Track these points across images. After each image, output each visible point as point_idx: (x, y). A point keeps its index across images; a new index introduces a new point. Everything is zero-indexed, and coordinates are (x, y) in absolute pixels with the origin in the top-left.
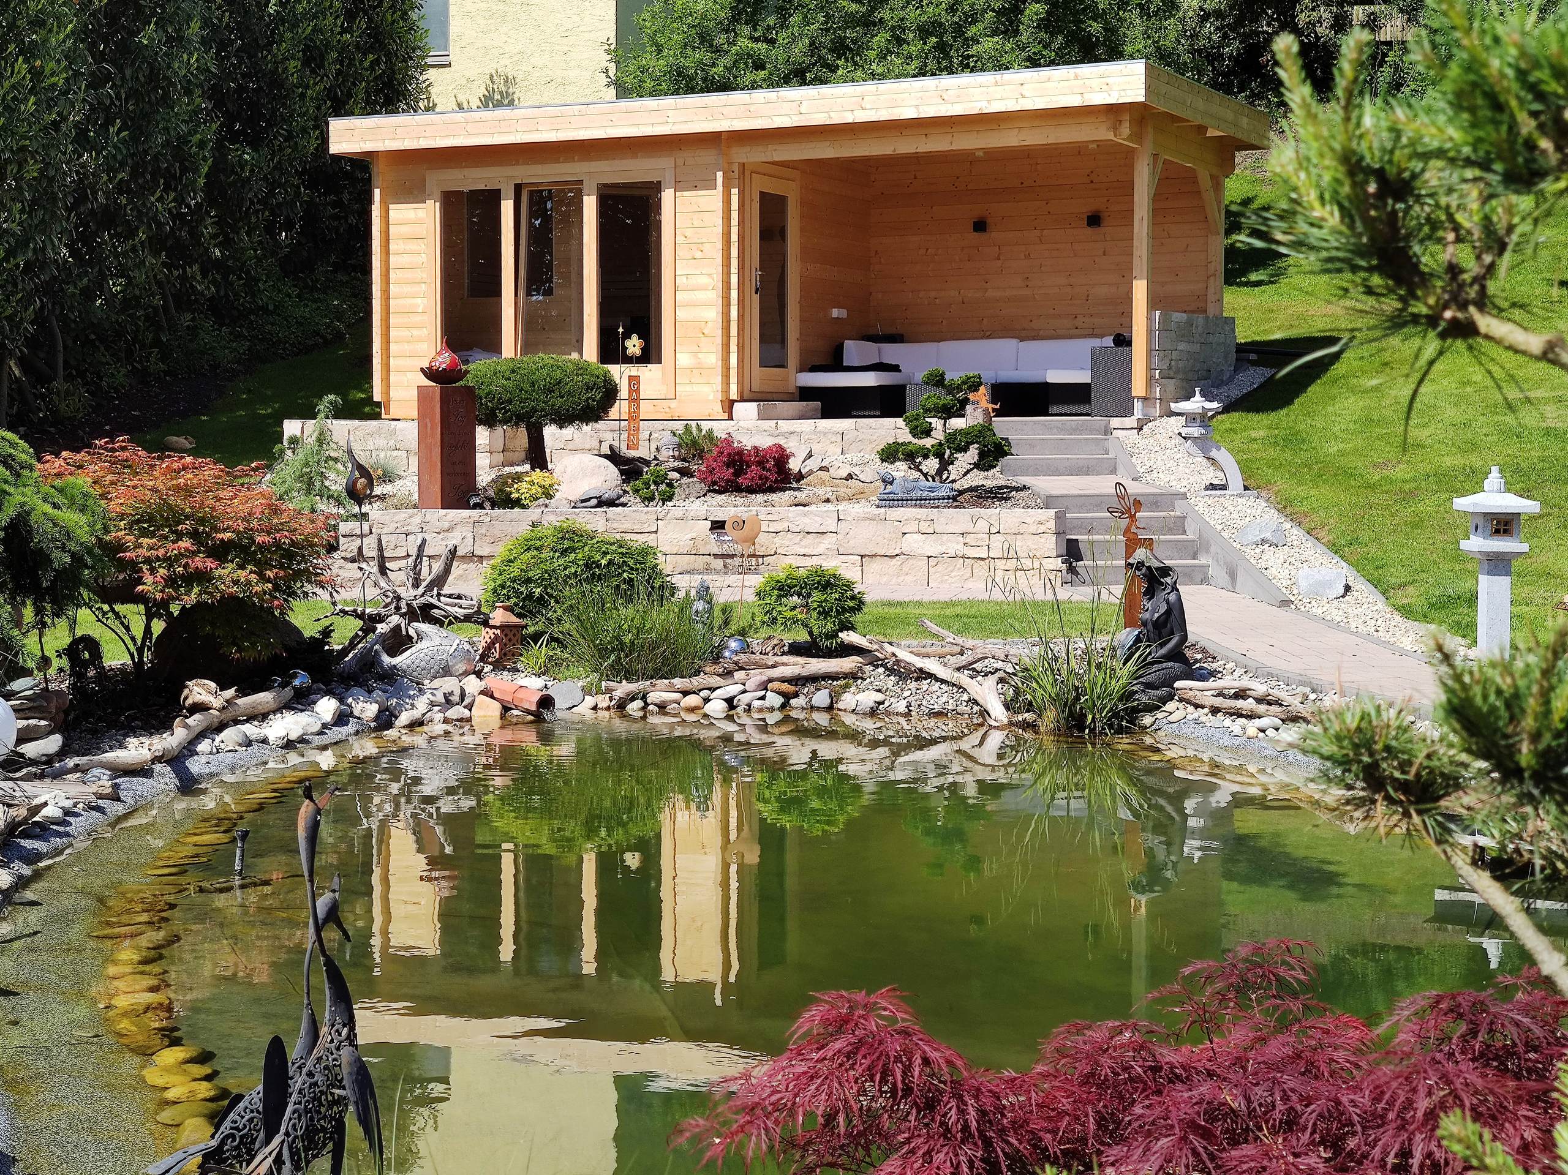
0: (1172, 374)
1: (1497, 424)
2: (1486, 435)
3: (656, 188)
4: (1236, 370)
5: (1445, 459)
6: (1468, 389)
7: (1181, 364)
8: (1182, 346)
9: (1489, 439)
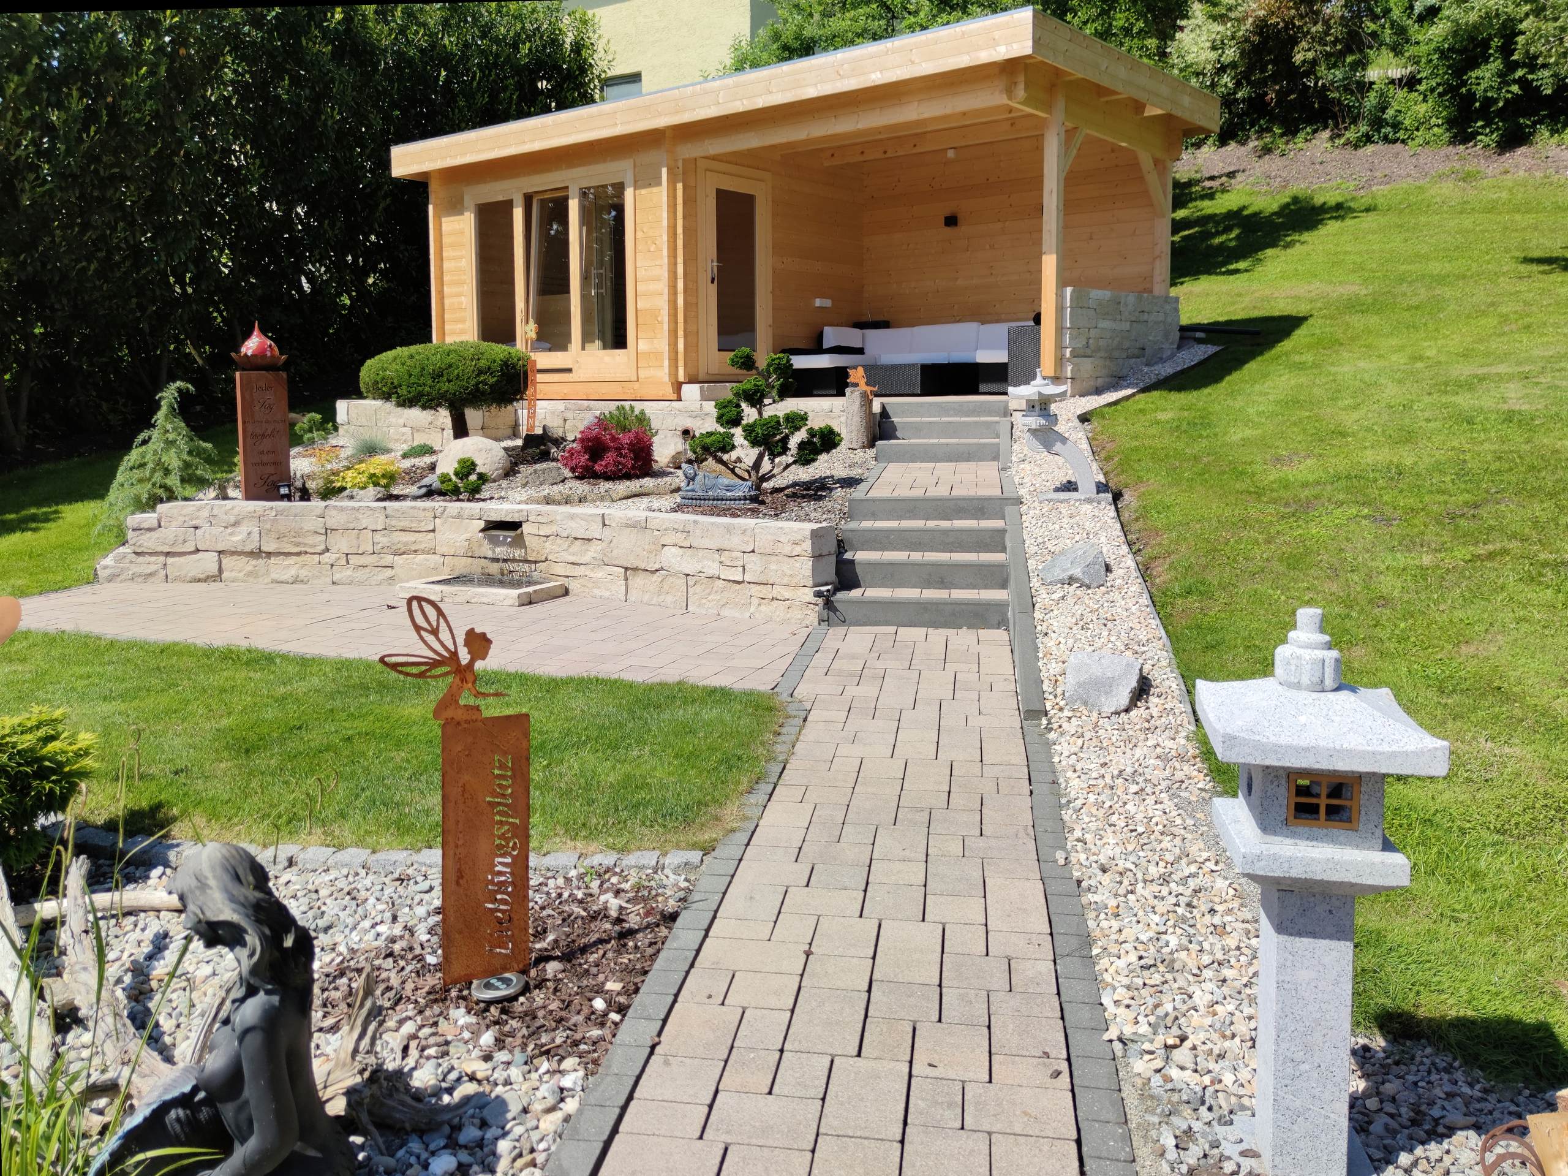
0: (1089, 352)
1: (1446, 406)
2: (1428, 420)
3: (620, 188)
4: (1179, 347)
5: (1369, 452)
6: (1419, 365)
7: (1102, 343)
8: (1104, 324)
9: (1432, 425)
